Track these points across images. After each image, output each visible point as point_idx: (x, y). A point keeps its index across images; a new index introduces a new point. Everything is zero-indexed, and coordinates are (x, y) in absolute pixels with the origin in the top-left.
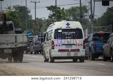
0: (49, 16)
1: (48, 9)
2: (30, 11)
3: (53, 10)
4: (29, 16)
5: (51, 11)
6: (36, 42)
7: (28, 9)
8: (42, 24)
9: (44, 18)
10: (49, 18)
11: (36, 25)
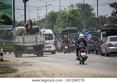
1: (111, 7)
2: (93, 9)
3: (116, 8)
4: (92, 13)
6: (90, 40)
7: (91, 7)
8: (104, 22)
9: (107, 15)
10: (112, 15)
11: (99, 23)
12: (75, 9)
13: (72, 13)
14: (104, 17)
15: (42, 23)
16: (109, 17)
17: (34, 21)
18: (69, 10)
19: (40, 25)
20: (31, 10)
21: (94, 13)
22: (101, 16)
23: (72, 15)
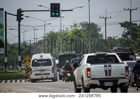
0: (122, 35)
1: (122, 26)
2: (101, 29)
3: (127, 28)
4: (99, 34)
5: (126, 28)
7: (98, 27)
8: (113, 44)
9: (117, 37)
10: (123, 36)
11: (107, 45)
12: (79, 28)
13: (76, 33)
14: (113, 38)
15: (39, 46)
16: (119, 39)
17: (30, 43)
18: (71, 31)
19: (37, 47)
20: (26, 31)
21: (102, 34)
22: (110, 37)
23: (75, 37)
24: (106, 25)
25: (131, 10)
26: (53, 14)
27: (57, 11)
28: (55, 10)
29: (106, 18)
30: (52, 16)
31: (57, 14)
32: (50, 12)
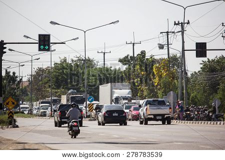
24: (104, 61)
25: (134, 44)
26: (42, 47)
27: (46, 43)
28: (44, 42)
29: (104, 53)
30: (40, 49)
31: (47, 47)
32: (38, 45)
